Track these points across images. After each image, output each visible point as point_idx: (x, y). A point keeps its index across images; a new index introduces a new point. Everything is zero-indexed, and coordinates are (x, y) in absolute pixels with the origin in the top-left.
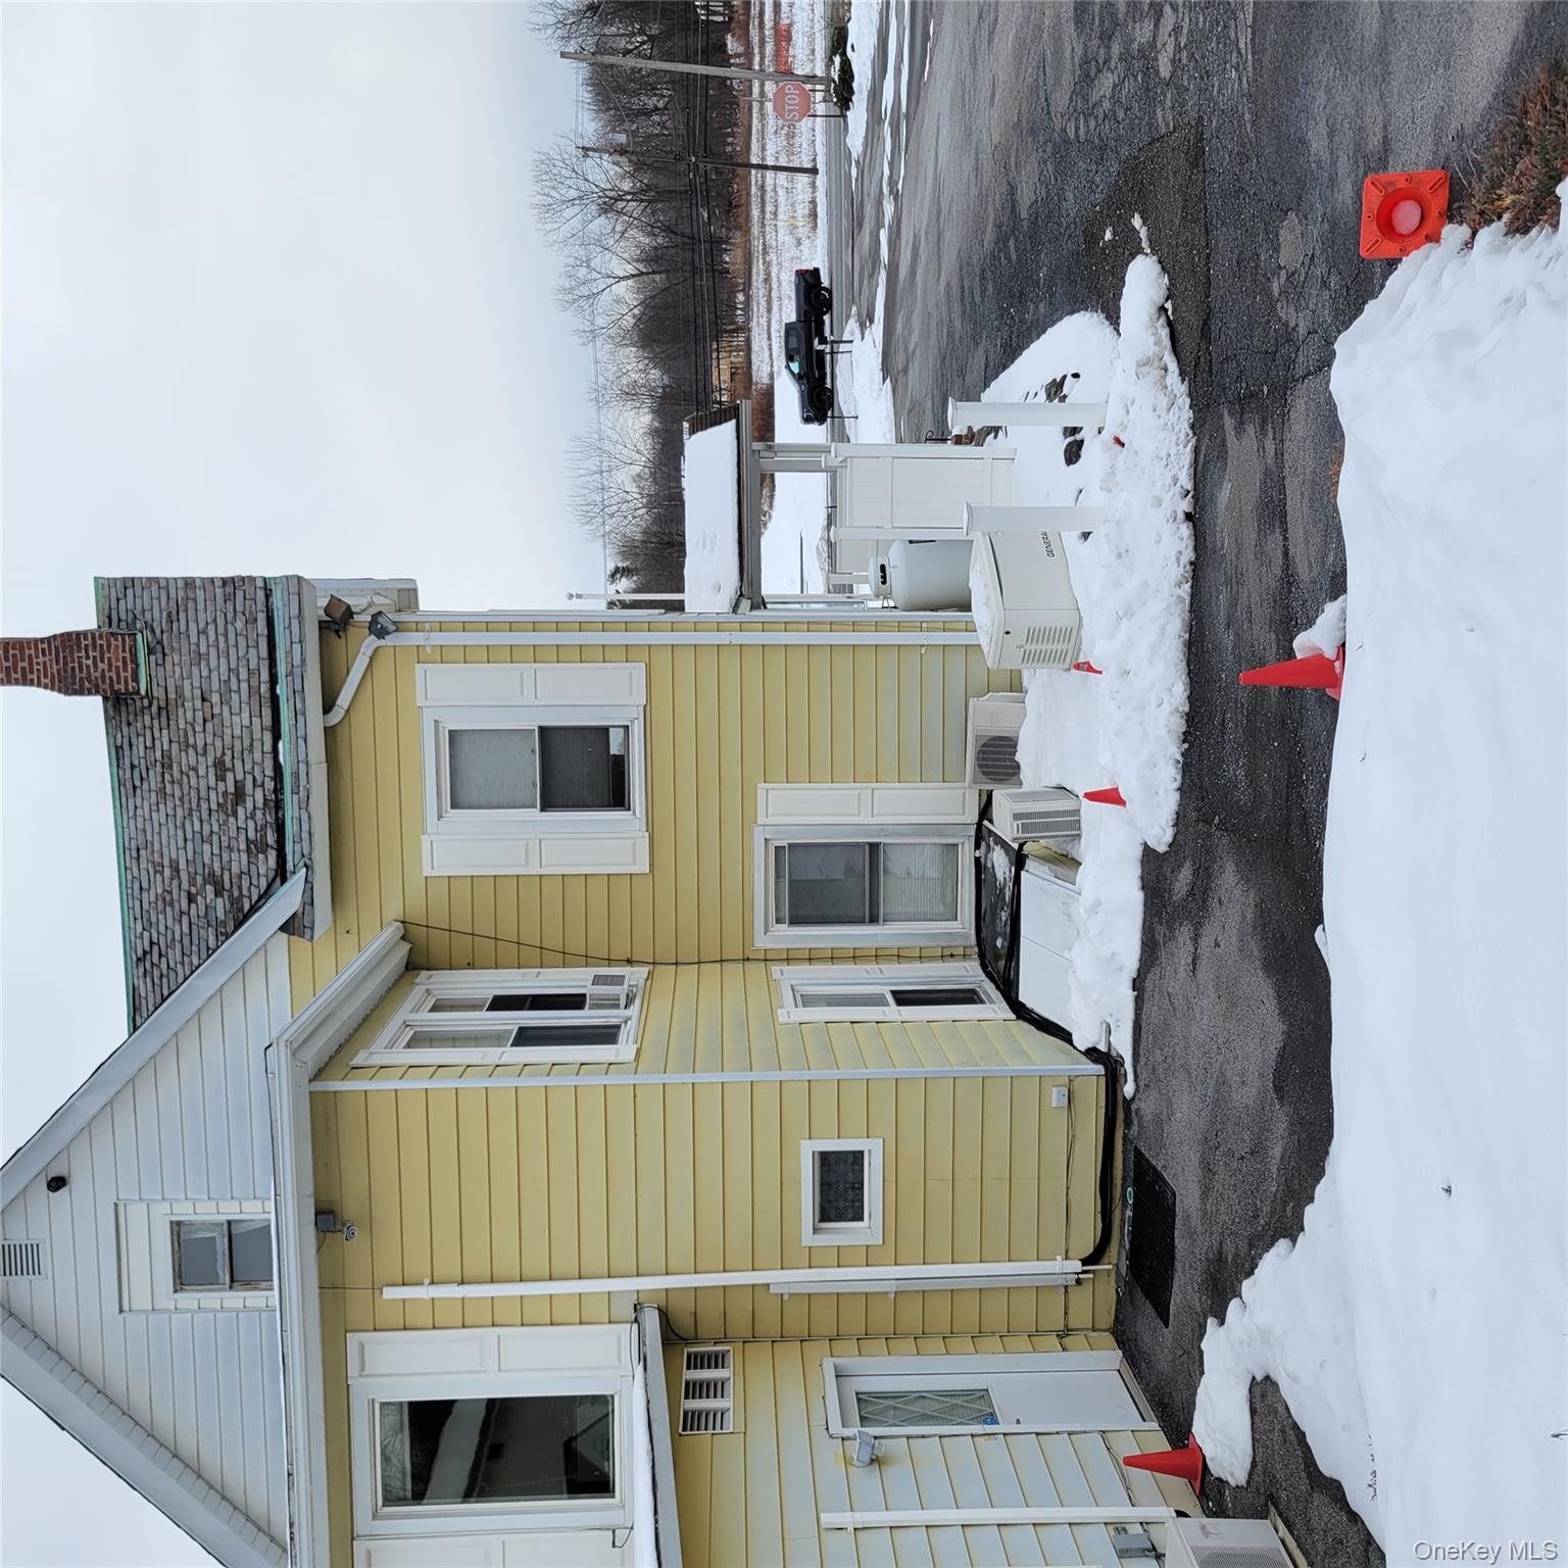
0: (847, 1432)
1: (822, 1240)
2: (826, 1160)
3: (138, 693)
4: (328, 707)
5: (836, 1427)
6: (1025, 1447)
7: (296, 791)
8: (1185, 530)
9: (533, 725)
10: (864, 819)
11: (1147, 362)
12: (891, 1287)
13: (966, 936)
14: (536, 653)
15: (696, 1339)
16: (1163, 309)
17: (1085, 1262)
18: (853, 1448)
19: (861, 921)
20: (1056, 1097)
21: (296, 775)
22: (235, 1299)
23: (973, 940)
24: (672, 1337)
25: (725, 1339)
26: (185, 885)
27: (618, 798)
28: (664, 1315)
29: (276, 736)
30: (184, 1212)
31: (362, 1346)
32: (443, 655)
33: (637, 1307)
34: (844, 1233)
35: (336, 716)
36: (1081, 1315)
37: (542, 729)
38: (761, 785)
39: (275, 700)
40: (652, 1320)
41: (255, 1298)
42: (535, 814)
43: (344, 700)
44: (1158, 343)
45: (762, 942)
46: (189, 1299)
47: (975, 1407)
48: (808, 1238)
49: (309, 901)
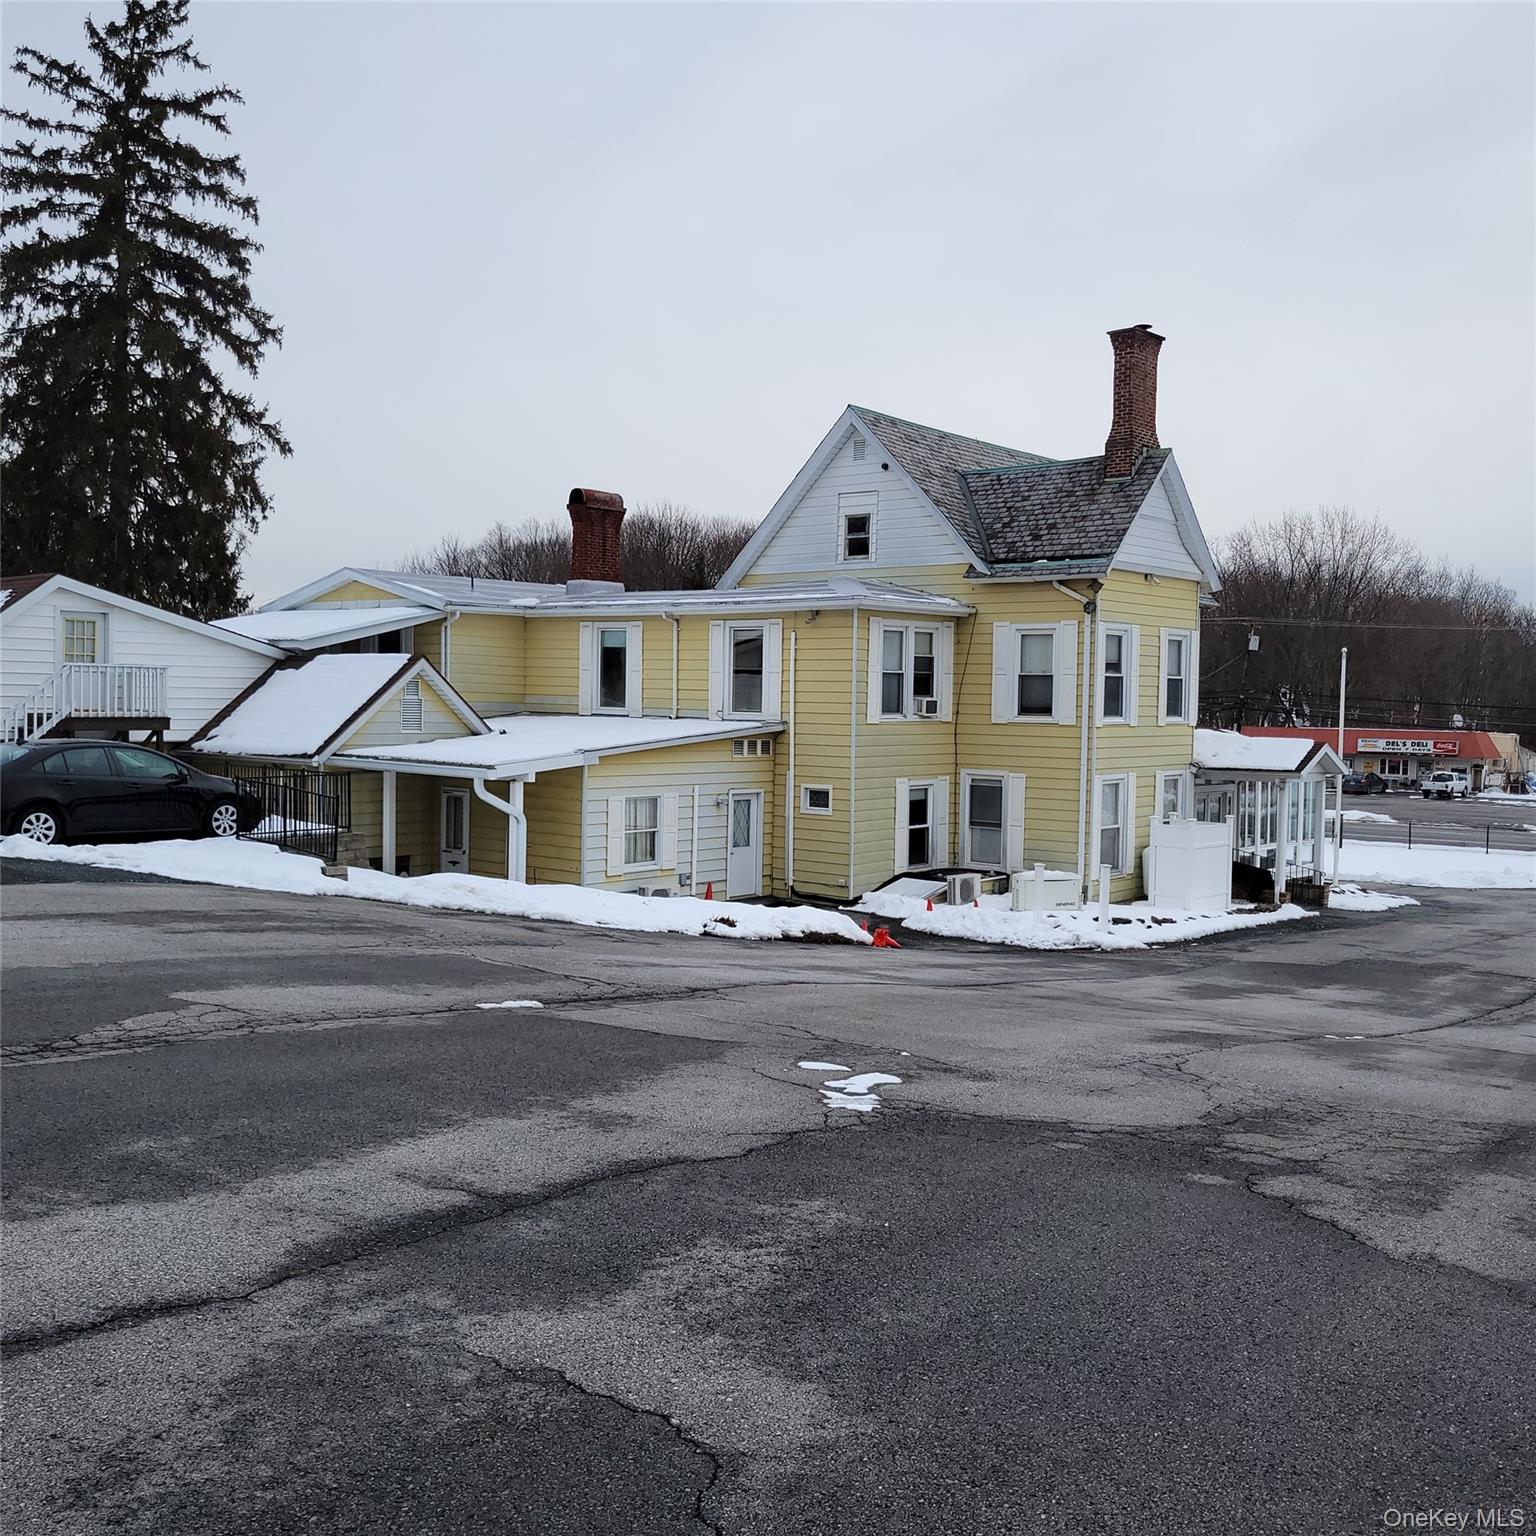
0: (730, 795)
1: (803, 790)
2: (826, 793)
3: (1105, 477)
4: (1061, 582)
5: (732, 792)
6: (722, 854)
7: (1023, 569)
8: (998, 941)
9: (1054, 672)
10: (1010, 822)
11: (1078, 939)
12: (786, 815)
13: (962, 864)
15: (775, 743)
16: (1099, 947)
17: (792, 887)
18: (725, 797)
19: (971, 817)
20: (842, 881)
21: (1029, 569)
22: (842, 542)
23: (961, 867)
24: (776, 735)
25: (775, 754)
26: (1018, 505)
27: (1024, 710)
28: (783, 732)
29: (1050, 559)
30: (873, 519)
31: (778, 624)
32: (1081, 632)
33: (786, 723)
34: (805, 800)
35: (1056, 585)
36: (777, 884)
37: (1052, 676)
38: (1024, 775)
40: (780, 728)
42: (1018, 672)
43: (1063, 589)
44: (1084, 943)
45: (963, 772)
46: (843, 523)
47: (742, 840)
48: (803, 785)
49: (981, 576)
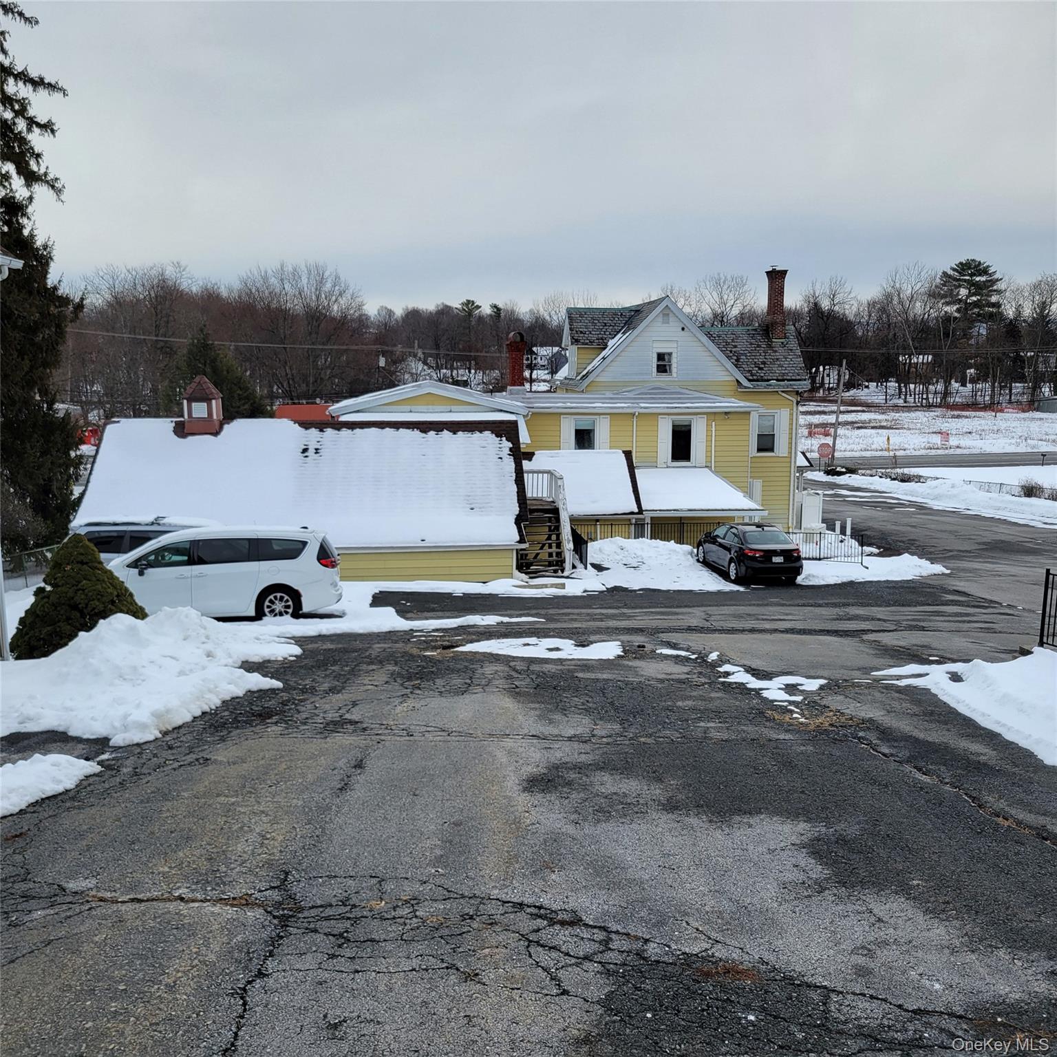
3: (772, 338)
7: (765, 385)
9: (775, 433)
14: (791, 433)
21: (767, 385)
22: (655, 366)
27: (760, 450)
29: (777, 380)
30: (674, 355)
31: (704, 418)
32: (791, 414)
35: (781, 393)
39: (783, 380)
41: (655, 370)
42: (757, 433)
46: (655, 356)
49: (746, 388)
